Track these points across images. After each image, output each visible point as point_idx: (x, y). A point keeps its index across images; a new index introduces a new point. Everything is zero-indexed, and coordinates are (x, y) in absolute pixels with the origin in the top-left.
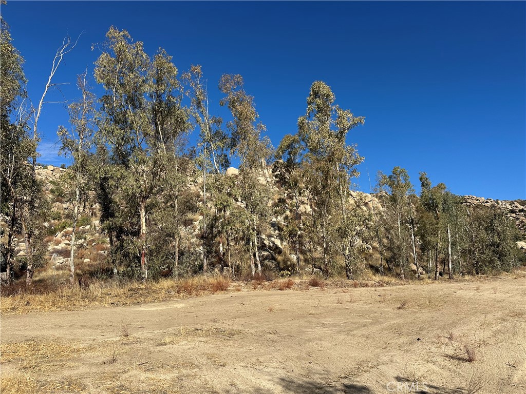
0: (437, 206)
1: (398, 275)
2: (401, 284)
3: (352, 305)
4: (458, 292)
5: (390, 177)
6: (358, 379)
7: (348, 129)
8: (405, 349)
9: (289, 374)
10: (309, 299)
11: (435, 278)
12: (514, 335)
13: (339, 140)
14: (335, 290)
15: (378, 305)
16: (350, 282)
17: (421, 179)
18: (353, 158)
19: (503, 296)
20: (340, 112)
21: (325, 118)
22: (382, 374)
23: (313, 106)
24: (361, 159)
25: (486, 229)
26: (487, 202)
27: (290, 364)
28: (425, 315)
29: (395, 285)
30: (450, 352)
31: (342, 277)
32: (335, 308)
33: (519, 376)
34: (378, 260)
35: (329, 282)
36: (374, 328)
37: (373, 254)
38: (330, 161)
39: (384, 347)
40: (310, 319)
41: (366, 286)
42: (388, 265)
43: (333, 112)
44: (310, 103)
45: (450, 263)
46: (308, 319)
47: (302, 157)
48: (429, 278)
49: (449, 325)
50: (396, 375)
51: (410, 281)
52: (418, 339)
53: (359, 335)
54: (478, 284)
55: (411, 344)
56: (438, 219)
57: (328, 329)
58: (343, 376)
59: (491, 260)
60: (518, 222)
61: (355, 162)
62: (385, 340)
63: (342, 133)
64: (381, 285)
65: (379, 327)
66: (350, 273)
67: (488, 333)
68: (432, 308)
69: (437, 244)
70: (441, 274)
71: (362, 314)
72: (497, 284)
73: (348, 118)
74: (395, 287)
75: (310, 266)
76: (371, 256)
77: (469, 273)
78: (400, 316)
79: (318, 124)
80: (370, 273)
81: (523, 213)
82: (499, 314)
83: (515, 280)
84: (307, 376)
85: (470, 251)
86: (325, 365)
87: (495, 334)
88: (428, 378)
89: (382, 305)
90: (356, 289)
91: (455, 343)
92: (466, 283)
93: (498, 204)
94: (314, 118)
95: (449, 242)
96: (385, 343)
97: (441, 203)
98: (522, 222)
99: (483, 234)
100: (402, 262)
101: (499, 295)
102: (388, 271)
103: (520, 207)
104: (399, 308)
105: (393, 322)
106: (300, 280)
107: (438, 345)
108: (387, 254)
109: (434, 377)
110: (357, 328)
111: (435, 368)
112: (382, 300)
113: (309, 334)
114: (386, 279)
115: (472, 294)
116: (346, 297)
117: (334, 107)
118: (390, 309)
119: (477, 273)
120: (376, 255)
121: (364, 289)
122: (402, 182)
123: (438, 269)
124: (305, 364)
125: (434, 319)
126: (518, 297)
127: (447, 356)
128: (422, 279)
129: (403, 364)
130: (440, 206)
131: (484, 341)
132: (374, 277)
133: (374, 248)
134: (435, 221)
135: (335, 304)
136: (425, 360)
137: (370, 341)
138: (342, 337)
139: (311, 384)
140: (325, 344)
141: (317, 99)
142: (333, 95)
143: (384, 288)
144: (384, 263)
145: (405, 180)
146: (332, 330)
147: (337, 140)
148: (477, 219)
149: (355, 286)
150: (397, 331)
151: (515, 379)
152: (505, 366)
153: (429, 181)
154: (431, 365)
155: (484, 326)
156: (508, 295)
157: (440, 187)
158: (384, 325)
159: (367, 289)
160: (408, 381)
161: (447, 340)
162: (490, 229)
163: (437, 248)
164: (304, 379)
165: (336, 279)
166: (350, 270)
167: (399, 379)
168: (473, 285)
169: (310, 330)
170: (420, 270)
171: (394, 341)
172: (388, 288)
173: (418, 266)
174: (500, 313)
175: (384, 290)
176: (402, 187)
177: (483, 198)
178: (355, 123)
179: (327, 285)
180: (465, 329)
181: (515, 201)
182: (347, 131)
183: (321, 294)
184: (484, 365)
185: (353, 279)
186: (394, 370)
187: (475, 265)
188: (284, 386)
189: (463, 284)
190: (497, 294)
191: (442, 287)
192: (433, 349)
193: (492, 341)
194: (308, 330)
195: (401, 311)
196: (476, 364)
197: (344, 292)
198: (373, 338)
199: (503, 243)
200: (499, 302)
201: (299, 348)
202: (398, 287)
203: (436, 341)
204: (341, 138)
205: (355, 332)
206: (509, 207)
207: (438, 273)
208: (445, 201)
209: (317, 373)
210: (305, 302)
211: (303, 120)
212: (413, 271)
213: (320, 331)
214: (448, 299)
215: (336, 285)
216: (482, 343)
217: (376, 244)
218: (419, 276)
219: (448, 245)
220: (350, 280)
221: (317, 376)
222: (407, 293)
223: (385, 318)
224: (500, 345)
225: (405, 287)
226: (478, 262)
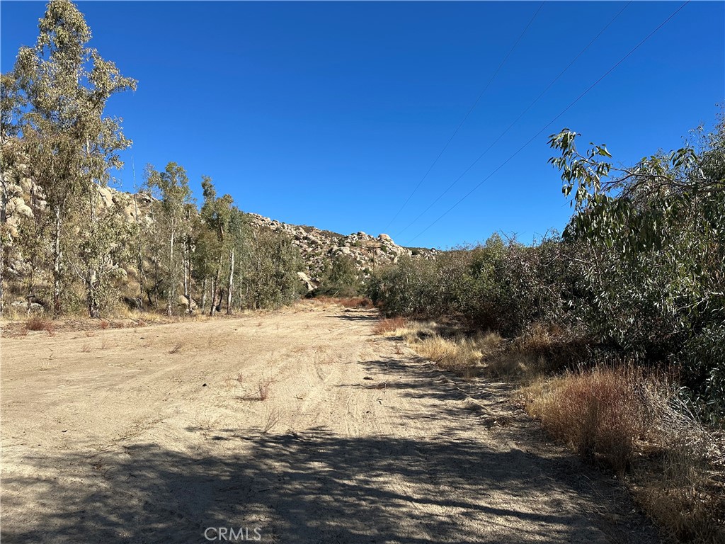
0: (223, 224)
1: (163, 312)
2: (169, 323)
3: (105, 352)
4: (239, 330)
5: (163, 175)
6: (141, 438)
7: (110, 92)
8: (190, 397)
9: (35, 450)
10: (32, 349)
11: (211, 313)
12: (298, 369)
13: (95, 105)
14: (73, 334)
15: (142, 350)
16: (95, 321)
17: (204, 185)
18: (115, 138)
19: (286, 332)
20: (99, 62)
21: (72, 63)
22: (169, 427)
23: (50, 37)
24: (127, 143)
25: (272, 257)
26: (272, 224)
27: (32, 438)
28: (206, 358)
29: (161, 323)
30: (241, 394)
31: (81, 314)
32: (81, 359)
33: (306, 406)
34: (135, 290)
35: (60, 322)
36: (147, 378)
37: (128, 282)
38: (77, 137)
39: (165, 398)
40: (45, 377)
41: (120, 326)
42: (149, 297)
43: (85, 58)
44: (46, 30)
45: (230, 295)
46: (40, 377)
47: (21, 116)
48: (203, 313)
49: (235, 366)
50: (186, 426)
51: (180, 318)
52: (205, 385)
53: (128, 388)
54: (260, 320)
55: (197, 391)
56: (222, 240)
57: (78, 386)
58: (118, 438)
59: (275, 293)
60: (301, 250)
61: (118, 146)
62: (164, 391)
63: (100, 95)
64: (141, 325)
65: (152, 376)
66: (96, 308)
67: (275, 371)
68: (213, 349)
69: (217, 272)
70: (218, 309)
71: (124, 364)
72: (278, 319)
73: (112, 76)
74: (160, 326)
75: (22, 298)
76: (124, 284)
77: (249, 307)
78: (176, 362)
79: (59, 69)
80: (125, 308)
81: (306, 241)
82: (284, 351)
83: (295, 315)
84: (65, 446)
85: (253, 281)
86: (89, 431)
87: (282, 370)
88: (223, 423)
89: (148, 349)
90: (105, 331)
91: (245, 385)
92: (246, 319)
93: (284, 228)
94: (51, 58)
95: (231, 269)
96: (165, 394)
97: (228, 220)
98: (305, 251)
99: (269, 262)
100: (171, 293)
101: (281, 331)
102: (149, 305)
103: (305, 234)
104: (172, 352)
105: (168, 370)
106: (7, 322)
107: (227, 388)
108: (149, 283)
109: (228, 421)
110: (122, 381)
111: (228, 412)
112: (148, 344)
113: (50, 396)
114: (147, 315)
115: (254, 330)
116: (95, 342)
117: (88, 50)
118: (160, 355)
119: (258, 307)
120: (132, 284)
121: (116, 330)
122: (178, 185)
123: (215, 303)
124: (58, 434)
125: (217, 362)
126: (300, 333)
127: (238, 398)
128: (195, 316)
129: (193, 413)
130: (226, 224)
131: (272, 379)
132: (130, 314)
133: (129, 273)
134: (218, 243)
135: (78, 354)
136: (215, 406)
137: (145, 394)
138: (104, 394)
139: (76, 455)
140: (82, 405)
141: (60, 28)
142: (88, 30)
143: (145, 328)
144: (144, 295)
145: (183, 183)
146: (84, 387)
147: (90, 105)
148: (265, 243)
149: (104, 327)
150: (177, 379)
151: (303, 410)
152: (294, 399)
153: (214, 190)
154: (223, 410)
155: (270, 363)
156: (289, 331)
157: (227, 199)
158: (158, 374)
159: (121, 330)
160: (201, 429)
161: (235, 382)
162: (277, 257)
163: (217, 277)
164: (63, 451)
165: (73, 318)
166: (95, 304)
167: (190, 429)
168: (254, 321)
169: (49, 391)
170: (193, 304)
171: (176, 391)
172: (152, 327)
173: (191, 299)
174: (285, 349)
175: (147, 331)
176: (178, 192)
177: (269, 219)
178: (122, 86)
179: (56, 327)
180: (252, 369)
181: (301, 226)
182: (109, 96)
183: (50, 340)
184: (276, 401)
185: (99, 318)
186: (183, 421)
187: (257, 298)
188: (34, 466)
189: (242, 320)
190: (279, 330)
191: (219, 324)
192: (223, 393)
193: (279, 378)
194: (47, 391)
195: (176, 356)
196: (268, 401)
197: (88, 336)
198: (148, 390)
199: (288, 274)
200: (282, 338)
201: (42, 415)
202: (165, 326)
203: (225, 385)
204: (97, 103)
205: (120, 386)
206: (294, 233)
207: (215, 307)
208: (233, 218)
209: (80, 442)
210: (27, 354)
211: (29, 54)
212: (184, 305)
213: (64, 391)
214: (230, 338)
215: (73, 327)
216: (270, 380)
217: (133, 268)
218: (191, 312)
219: (230, 274)
220: (95, 320)
221: (82, 444)
222: (177, 333)
223: (157, 366)
224: (287, 380)
225: (174, 325)
226: (259, 294)
